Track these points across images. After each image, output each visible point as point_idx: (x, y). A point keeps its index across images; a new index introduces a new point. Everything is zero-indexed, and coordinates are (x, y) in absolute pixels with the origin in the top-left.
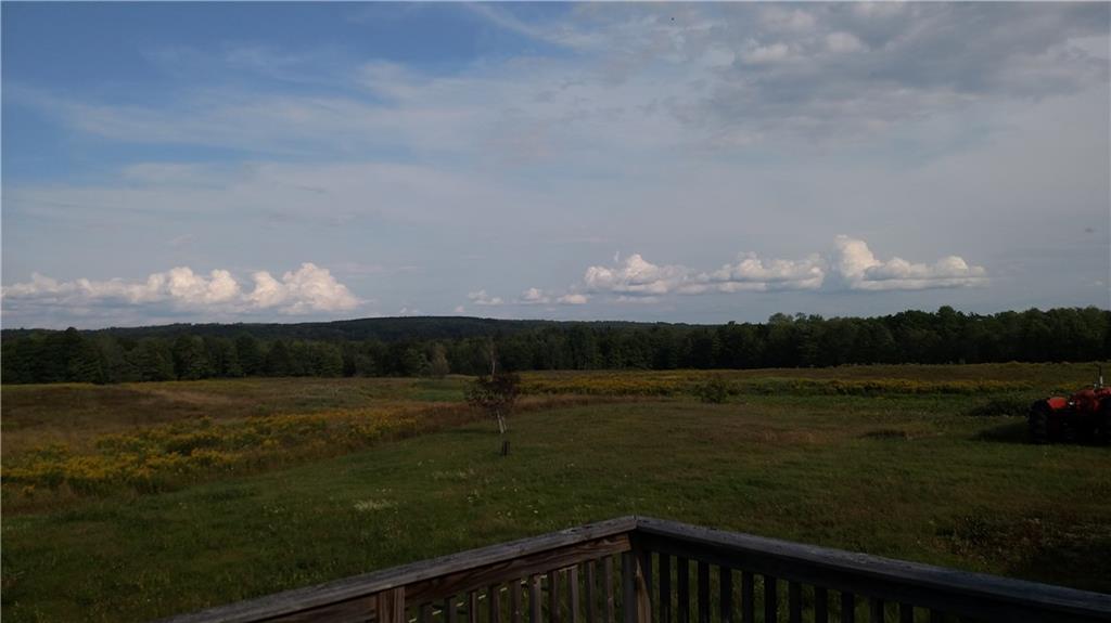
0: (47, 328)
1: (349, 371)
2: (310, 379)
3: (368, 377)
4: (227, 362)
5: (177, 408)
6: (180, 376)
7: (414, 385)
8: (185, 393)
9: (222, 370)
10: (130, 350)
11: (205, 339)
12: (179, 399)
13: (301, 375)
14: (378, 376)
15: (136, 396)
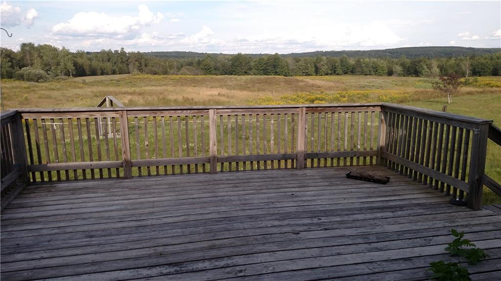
0: (269, 53)
1: (390, 73)
2: (371, 76)
3: (399, 76)
4: (336, 68)
5: (313, 86)
6: (317, 74)
7: (420, 81)
8: (317, 81)
9: (334, 71)
10: (298, 62)
11: (327, 58)
12: (314, 83)
13: (367, 75)
14: (404, 76)
15: (298, 81)
